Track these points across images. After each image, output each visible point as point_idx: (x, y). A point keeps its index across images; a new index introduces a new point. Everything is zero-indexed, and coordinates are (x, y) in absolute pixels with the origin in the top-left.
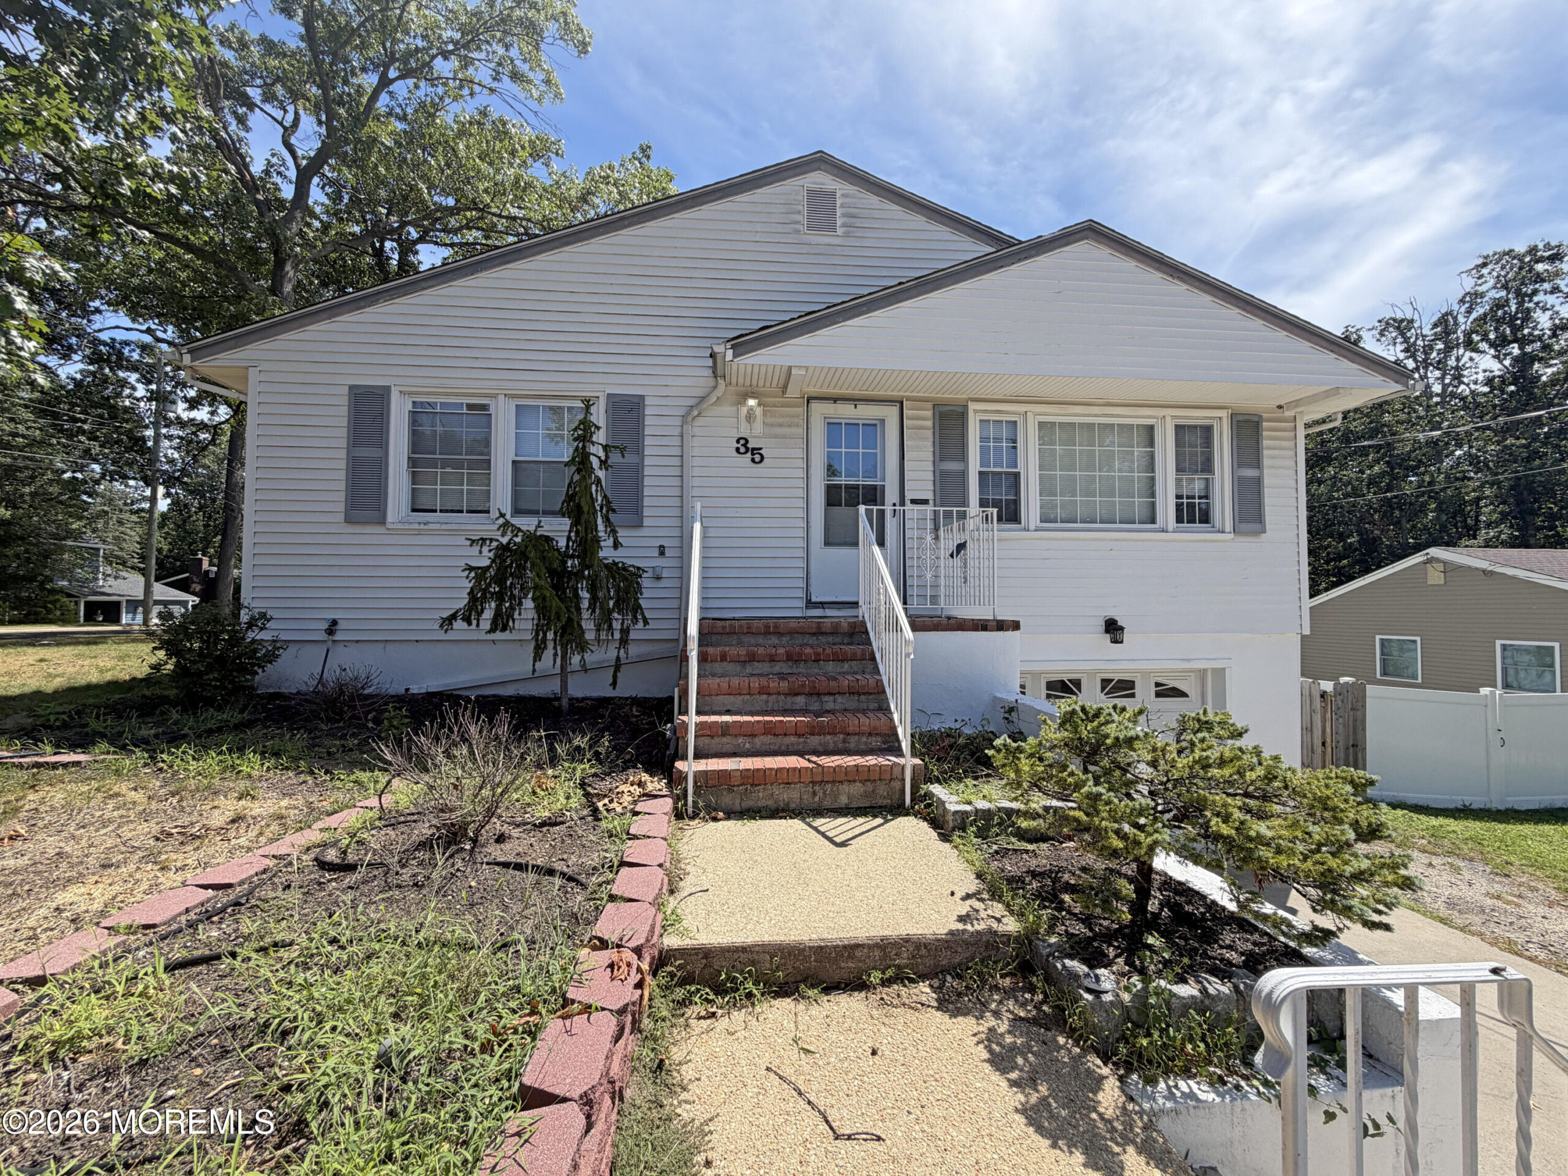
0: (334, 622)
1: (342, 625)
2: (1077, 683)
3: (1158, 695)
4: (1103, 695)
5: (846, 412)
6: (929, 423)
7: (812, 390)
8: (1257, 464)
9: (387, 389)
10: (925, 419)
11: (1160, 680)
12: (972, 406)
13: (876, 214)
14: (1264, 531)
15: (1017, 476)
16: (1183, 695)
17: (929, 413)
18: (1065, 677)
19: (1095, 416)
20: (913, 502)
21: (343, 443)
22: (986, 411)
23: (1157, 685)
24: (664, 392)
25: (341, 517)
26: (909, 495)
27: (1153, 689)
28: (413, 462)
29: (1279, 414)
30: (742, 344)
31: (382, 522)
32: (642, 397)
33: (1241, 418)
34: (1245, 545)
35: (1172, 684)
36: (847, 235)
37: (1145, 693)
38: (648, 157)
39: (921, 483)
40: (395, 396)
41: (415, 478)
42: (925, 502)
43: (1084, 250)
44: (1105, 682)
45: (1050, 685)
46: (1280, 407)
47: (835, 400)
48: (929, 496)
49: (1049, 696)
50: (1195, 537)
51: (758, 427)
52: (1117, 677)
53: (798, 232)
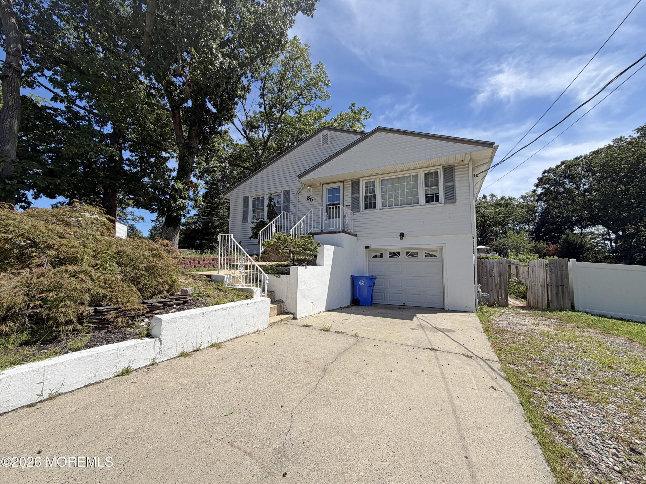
0: (241, 241)
1: (242, 242)
2: (398, 253)
3: (426, 256)
4: (407, 257)
5: (331, 186)
6: (350, 185)
7: (323, 182)
8: (453, 180)
9: (248, 196)
10: (349, 184)
11: (426, 252)
12: (362, 179)
13: (338, 136)
14: (455, 202)
15: (375, 195)
16: (436, 257)
17: (350, 183)
18: (395, 251)
19: (398, 175)
20: (346, 206)
21: (242, 208)
22: (366, 180)
23: (426, 253)
24: (293, 188)
25: (242, 222)
26: (345, 204)
27: (424, 255)
28: (253, 210)
29: (462, 163)
30: (300, 176)
31: (247, 222)
32: (289, 190)
33: (446, 167)
34: (450, 207)
35: (431, 253)
36: (331, 143)
37: (421, 256)
38: (354, 106)
39: (349, 201)
40: (250, 197)
41: (253, 213)
42: (349, 205)
43: (379, 134)
44: (407, 253)
45: (390, 254)
46: (462, 161)
47: (328, 184)
48: (350, 204)
49: (390, 257)
50: (433, 206)
51: (311, 193)
52: (411, 251)
53: (320, 146)
